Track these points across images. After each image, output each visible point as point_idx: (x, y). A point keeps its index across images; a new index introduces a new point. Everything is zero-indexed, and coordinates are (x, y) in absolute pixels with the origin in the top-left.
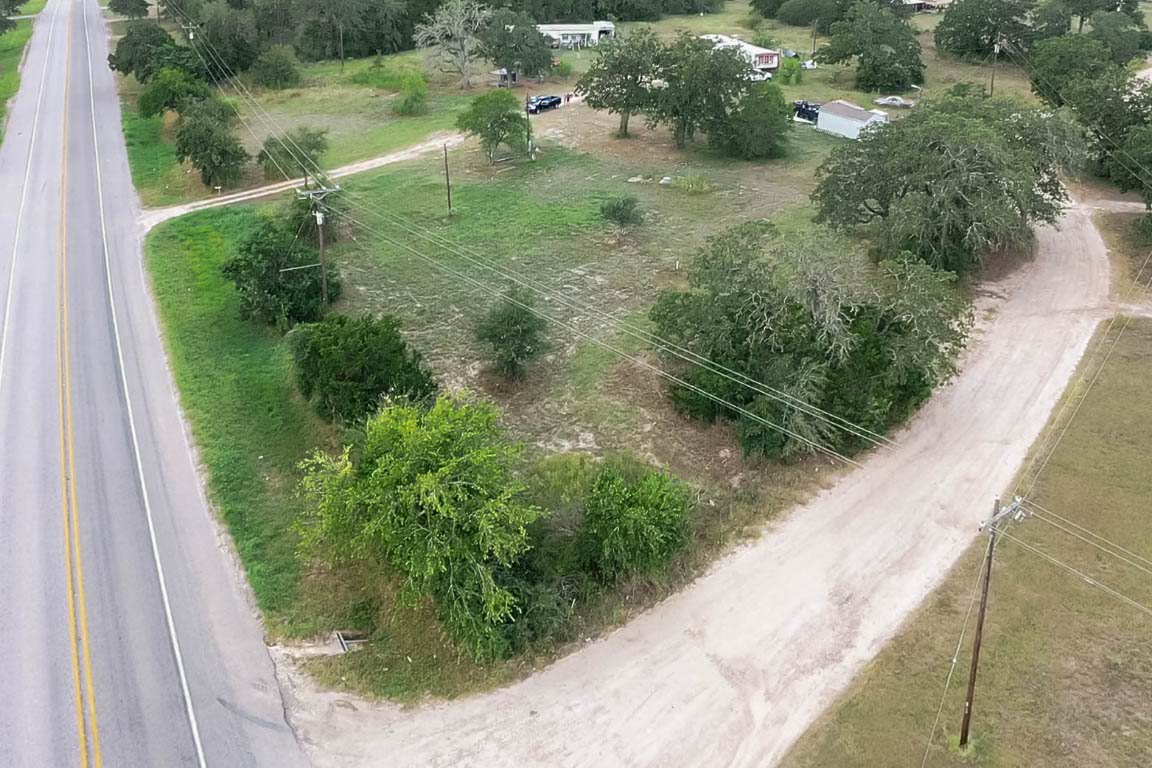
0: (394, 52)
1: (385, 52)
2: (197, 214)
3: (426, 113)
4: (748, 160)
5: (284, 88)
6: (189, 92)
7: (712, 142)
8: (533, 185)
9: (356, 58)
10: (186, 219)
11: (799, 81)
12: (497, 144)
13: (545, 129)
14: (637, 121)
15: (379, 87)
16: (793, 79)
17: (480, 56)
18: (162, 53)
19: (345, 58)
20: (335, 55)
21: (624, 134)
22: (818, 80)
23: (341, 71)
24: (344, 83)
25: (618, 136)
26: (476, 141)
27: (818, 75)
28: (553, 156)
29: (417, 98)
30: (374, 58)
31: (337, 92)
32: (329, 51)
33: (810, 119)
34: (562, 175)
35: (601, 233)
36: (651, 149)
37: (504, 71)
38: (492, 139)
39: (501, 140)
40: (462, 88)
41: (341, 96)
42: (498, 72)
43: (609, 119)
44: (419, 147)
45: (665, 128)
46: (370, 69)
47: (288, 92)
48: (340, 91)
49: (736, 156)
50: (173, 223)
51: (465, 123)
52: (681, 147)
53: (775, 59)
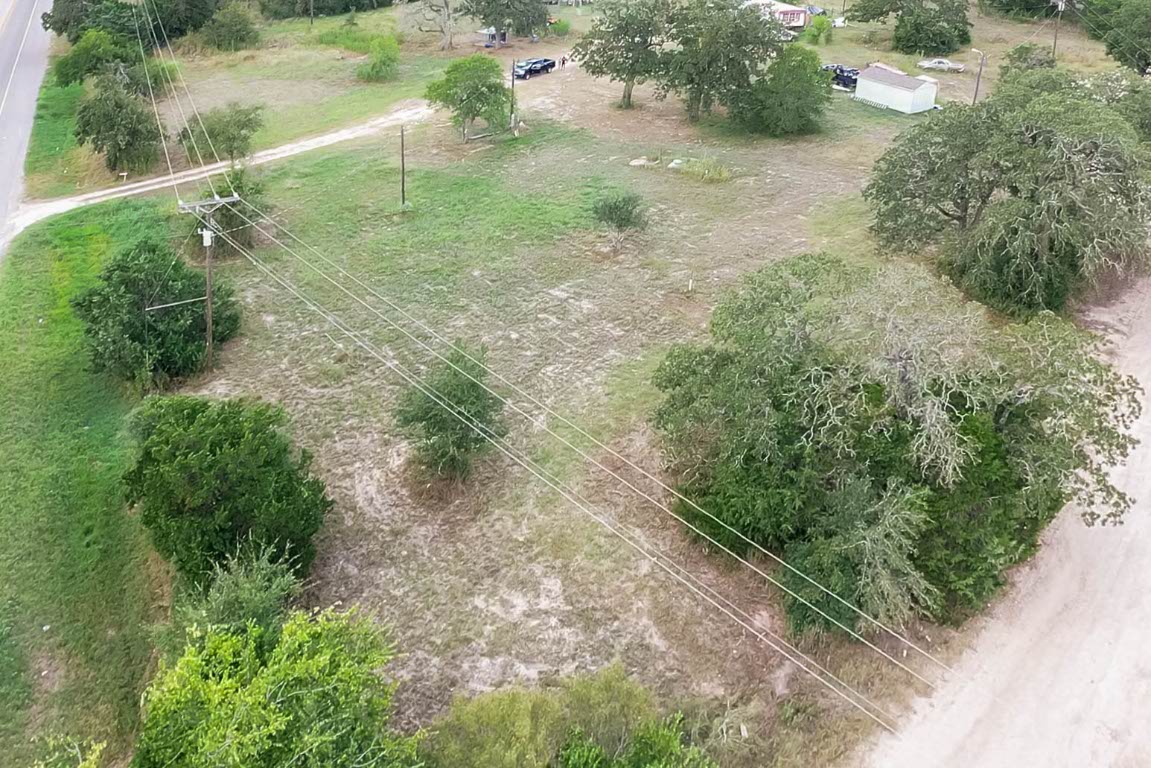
0: (373, 8)
1: (361, 8)
3: (396, 79)
4: (775, 136)
5: (237, 50)
6: (116, 56)
7: (733, 117)
8: (513, 169)
9: (328, 15)
10: (73, 216)
11: (828, 40)
12: (474, 119)
13: (532, 99)
14: (645, 89)
15: (347, 48)
16: (822, 38)
17: (466, 14)
18: (99, 11)
19: (316, 15)
20: (306, 12)
21: (627, 104)
22: (851, 40)
23: (309, 30)
24: (307, 43)
25: (620, 107)
26: (448, 113)
27: (851, 33)
28: (541, 132)
29: (387, 62)
30: (347, 16)
31: (297, 54)
32: (298, 8)
33: (845, 85)
34: (549, 156)
35: (591, 237)
36: (659, 123)
37: (493, 30)
38: (470, 112)
39: (477, 115)
40: (443, 49)
41: (301, 59)
42: (485, 31)
43: (610, 87)
44: (382, 120)
45: (678, 98)
46: (342, 27)
47: (243, 53)
48: (303, 53)
49: (761, 132)
50: (52, 223)
51: (439, 94)
52: (694, 120)
53: (802, 15)
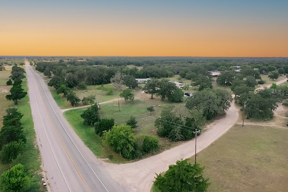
0: (105, 84)
1: (104, 84)
2: (72, 110)
3: (113, 95)
4: (176, 102)
5: (83, 90)
6: (67, 89)
7: (169, 99)
8: (134, 106)
9: (97, 85)
10: (70, 111)
11: (188, 89)
12: (128, 99)
13: (136, 98)
14: (154, 96)
15: (103, 90)
16: (186, 89)
17: (123, 84)
19: (95, 84)
20: (93, 84)
21: (152, 98)
22: (192, 89)
23: (95, 87)
24: (95, 89)
25: (151, 99)
26: (123, 99)
27: (192, 88)
28: (138, 102)
29: (111, 92)
30: (102, 85)
31: (94, 91)
32: (92, 83)
33: (189, 96)
34: (140, 105)
35: (147, 113)
36: (157, 101)
37: (128, 87)
38: (126, 98)
39: (128, 98)
40: (120, 90)
41: (95, 92)
42: (127, 87)
43: (149, 96)
44: (112, 100)
45: (160, 97)
46: (101, 87)
47: (85, 91)
48: (95, 91)
49: (173, 102)
50: (67, 111)
51: (122, 95)
52: (163, 100)
53: (183, 85)
